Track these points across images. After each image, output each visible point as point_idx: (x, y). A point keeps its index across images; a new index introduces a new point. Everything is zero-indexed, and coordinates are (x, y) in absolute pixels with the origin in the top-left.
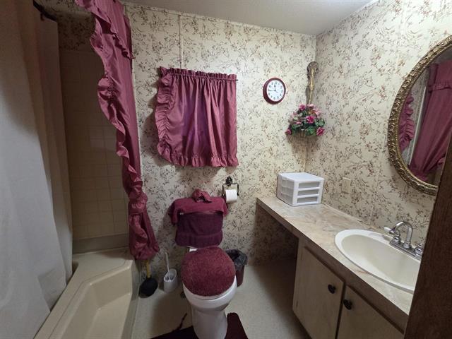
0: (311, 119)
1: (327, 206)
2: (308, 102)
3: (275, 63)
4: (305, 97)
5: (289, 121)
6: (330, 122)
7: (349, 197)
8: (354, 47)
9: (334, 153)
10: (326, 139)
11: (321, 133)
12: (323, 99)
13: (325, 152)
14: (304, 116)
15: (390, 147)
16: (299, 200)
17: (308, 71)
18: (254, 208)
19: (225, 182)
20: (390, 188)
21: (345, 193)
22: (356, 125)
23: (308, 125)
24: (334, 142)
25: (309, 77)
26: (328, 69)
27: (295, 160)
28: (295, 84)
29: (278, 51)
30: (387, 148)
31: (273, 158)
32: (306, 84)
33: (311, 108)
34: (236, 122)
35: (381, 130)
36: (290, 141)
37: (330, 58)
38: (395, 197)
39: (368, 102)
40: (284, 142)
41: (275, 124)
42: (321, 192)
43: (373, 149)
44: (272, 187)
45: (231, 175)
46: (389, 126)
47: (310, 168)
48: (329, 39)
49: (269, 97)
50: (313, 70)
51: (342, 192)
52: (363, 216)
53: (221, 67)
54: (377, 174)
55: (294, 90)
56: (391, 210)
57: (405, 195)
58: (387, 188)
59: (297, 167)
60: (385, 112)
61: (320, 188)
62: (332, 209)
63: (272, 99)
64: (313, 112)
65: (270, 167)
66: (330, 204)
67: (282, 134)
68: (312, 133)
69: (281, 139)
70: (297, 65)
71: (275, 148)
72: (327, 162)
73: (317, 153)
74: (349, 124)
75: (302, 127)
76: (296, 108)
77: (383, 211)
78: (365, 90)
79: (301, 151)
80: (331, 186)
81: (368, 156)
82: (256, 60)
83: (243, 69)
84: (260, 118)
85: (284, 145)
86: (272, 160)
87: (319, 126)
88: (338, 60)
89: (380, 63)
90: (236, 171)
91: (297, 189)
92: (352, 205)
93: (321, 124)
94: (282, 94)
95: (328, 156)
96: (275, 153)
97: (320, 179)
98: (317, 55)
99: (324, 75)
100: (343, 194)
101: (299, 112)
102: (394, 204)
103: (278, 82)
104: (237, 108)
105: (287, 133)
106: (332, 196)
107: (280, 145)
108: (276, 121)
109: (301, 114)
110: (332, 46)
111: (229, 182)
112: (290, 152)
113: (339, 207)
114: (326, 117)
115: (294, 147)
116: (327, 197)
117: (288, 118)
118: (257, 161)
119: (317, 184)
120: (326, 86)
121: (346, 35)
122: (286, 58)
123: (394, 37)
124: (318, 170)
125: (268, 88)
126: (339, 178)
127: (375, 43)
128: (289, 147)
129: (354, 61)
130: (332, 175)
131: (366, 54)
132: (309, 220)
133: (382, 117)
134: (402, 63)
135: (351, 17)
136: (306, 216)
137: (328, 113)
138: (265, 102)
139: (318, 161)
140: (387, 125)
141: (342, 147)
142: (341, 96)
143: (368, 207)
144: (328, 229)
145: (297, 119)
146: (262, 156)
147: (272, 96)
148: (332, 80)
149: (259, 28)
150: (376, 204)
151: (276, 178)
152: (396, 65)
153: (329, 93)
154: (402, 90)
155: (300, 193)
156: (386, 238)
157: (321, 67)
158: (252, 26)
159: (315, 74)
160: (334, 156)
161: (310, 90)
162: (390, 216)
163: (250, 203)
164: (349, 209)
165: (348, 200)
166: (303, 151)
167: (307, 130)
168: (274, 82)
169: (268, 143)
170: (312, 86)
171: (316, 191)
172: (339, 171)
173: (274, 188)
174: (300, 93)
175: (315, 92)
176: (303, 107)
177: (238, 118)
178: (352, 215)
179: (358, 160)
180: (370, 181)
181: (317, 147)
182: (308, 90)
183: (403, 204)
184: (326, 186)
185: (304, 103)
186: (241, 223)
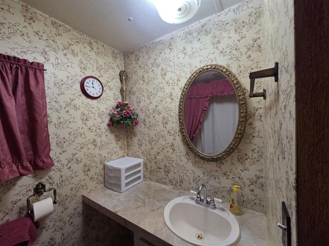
0: (128, 113)
1: (148, 182)
2: (123, 100)
3: (91, 64)
4: (120, 96)
5: (109, 115)
6: (141, 116)
7: (162, 171)
8: (150, 66)
9: (147, 139)
10: (140, 128)
11: (137, 124)
12: (134, 98)
13: (141, 138)
14: (121, 110)
15: (182, 132)
16: (127, 184)
17: (120, 76)
18: (80, 209)
19: (32, 193)
20: (187, 160)
21: (159, 168)
22: (159, 118)
23: (126, 118)
24: (146, 131)
25: (121, 81)
26: (135, 77)
27: (118, 147)
28: (111, 84)
29: (93, 54)
30: (180, 133)
31: (97, 149)
32: (120, 86)
33: (127, 104)
34: (46, 115)
35: (174, 120)
36: (112, 132)
37: (135, 69)
38: (189, 166)
39: (164, 102)
40: (106, 133)
41: (96, 117)
42: (142, 171)
43: (172, 134)
44: (100, 178)
45: (43, 181)
46: (179, 118)
47: (131, 152)
48: (132, 57)
49: (88, 92)
50: (124, 76)
51: (158, 168)
52: (174, 183)
53: (19, 51)
54: (177, 151)
55: (111, 89)
56: (189, 175)
57: (195, 163)
58: (185, 160)
59: (121, 153)
60: (175, 109)
61: (141, 168)
62: (153, 183)
63: (91, 94)
64: (129, 108)
65: (95, 159)
66: (150, 179)
67: (104, 126)
68: (130, 124)
69: (104, 130)
70: (111, 70)
71: (98, 140)
72: (144, 146)
73: (135, 140)
74: (154, 117)
75: (122, 120)
76: (115, 104)
77: (185, 177)
78: (161, 94)
79: (122, 139)
80: (149, 164)
81: (170, 139)
82: (70, 56)
83: (52, 60)
84: (79, 112)
85: (107, 135)
86: (97, 151)
87: (134, 119)
88: (141, 73)
89: (167, 78)
90: (51, 173)
91: (124, 175)
92: (166, 177)
93: (135, 117)
94: (101, 91)
95: (144, 141)
96: (99, 145)
97: (140, 161)
98: (125, 67)
99: (132, 81)
100: (158, 170)
101: (117, 107)
102: (190, 170)
103: (96, 80)
104: (48, 100)
105: (109, 125)
106: (151, 172)
107: (104, 136)
108: (97, 115)
109: (119, 109)
110: (135, 63)
111: (39, 191)
112: (114, 142)
113: (157, 180)
114: (138, 111)
115: (116, 136)
116: (147, 174)
117: (108, 112)
118: (80, 155)
119: (139, 165)
120: (134, 89)
121: (143, 57)
122: (101, 62)
123: (171, 64)
124: (138, 153)
125: (85, 83)
126: (153, 157)
127: (162, 65)
128: (111, 137)
129: (151, 75)
130: (148, 155)
131: (158, 71)
132: (139, 204)
133: (174, 113)
134: (178, 80)
135: (145, 46)
136: (136, 200)
137: (139, 109)
138: (84, 97)
139: (137, 146)
140: (178, 118)
141: (152, 134)
142: (146, 97)
143: (175, 176)
144: (155, 208)
145: (116, 113)
146: (85, 150)
147: (90, 91)
148: (138, 86)
149: (71, 28)
150: (180, 172)
151: (102, 167)
152: (176, 81)
153: (138, 94)
154: (182, 96)
155: (127, 177)
156: (192, 199)
157: (129, 76)
158: (61, 23)
159: (126, 80)
160: (148, 141)
161: (124, 91)
162: (189, 179)
163: (74, 205)
164: (164, 180)
165: (162, 174)
166: (124, 139)
167: (126, 122)
168: (91, 79)
169: (91, 136)
170: (124, 88)
171: (139, 171)
172: (153, 152)
173: (101, 179)
174: (116, 92)
175: (128, 93)
176: (120, 103)
177: (49, 112)
178: (167, 185)
179: (164, 143)
180: (174, 157)
181: (135, 135)
182: (122, 91)
183: (195, 170)
184: (145, 165)
185: (120, 100)
186: (63, 235)
